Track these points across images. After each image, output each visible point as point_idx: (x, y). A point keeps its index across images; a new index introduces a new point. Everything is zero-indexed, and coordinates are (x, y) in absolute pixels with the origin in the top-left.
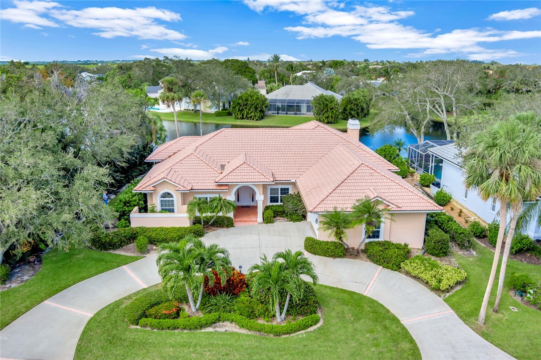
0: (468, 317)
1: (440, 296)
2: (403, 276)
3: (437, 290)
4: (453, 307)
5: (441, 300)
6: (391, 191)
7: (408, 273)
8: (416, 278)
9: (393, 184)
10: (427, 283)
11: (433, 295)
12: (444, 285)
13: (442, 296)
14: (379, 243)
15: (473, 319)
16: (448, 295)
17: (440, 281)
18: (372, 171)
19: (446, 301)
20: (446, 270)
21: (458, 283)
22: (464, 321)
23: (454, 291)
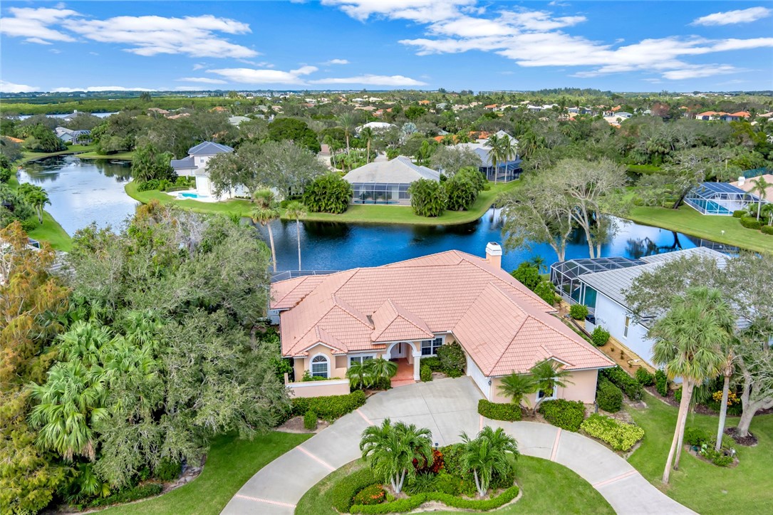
0: (653, 475)
1: (623, 457)
2: (583, 437)
3: (619, 450)
4: (636, 467)
5: (623, 460)
6: (563, 347)
7: (588, 434)
8: (597, 439)
9: (563, 338)
10: (609, 443)
11: (615, 455)
12: (626, 445)
13: (624, 456)
14: (554, 402)
15: (657, 479)
16: (629, 454)
17: (621, 441)
18: (540, 325)
19: (629, 461)
20: (625, 428)
21: (638, 441)
22: (649, 481)
23: (634, 450)
